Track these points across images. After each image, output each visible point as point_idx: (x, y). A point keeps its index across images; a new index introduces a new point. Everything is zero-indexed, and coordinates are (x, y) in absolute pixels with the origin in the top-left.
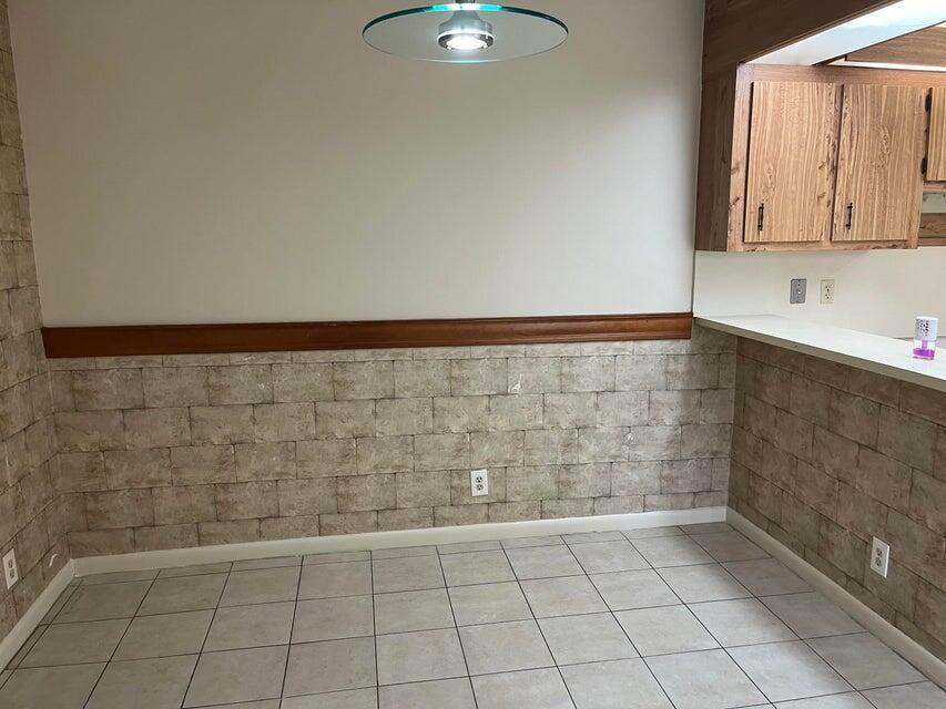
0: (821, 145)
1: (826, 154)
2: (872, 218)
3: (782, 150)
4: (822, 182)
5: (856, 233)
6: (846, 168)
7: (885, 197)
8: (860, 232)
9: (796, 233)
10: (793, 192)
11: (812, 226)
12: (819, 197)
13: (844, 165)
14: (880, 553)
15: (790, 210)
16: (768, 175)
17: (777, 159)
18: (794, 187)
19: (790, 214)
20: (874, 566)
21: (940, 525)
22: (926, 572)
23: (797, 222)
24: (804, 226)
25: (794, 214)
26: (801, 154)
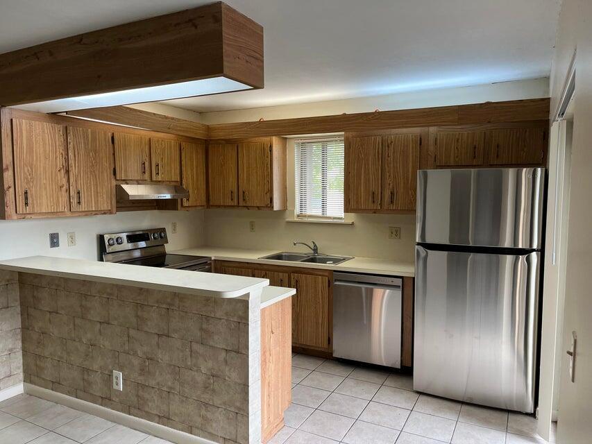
0: (58, 159)
1: (61, 163)
2: (92, 199)
3: (35, 159)
4: (61, 178)
5: (83, 207)
8: (86, 206)
9: (50, 208)
10: (45, 184)
11: (59, 203)
12: (60, 187)
13: (72, 170)
14: (117, 378)
15: (44, 193)
16: (28, 174)
17: (32, 164)
18: (45, 181)
19: (45, 197)
20: (115, 387)
21: (144, 353)
22: (141, 379)
23: (49, 201)
24: (54, 203)
25: (47, 197)
26: (47, 162)
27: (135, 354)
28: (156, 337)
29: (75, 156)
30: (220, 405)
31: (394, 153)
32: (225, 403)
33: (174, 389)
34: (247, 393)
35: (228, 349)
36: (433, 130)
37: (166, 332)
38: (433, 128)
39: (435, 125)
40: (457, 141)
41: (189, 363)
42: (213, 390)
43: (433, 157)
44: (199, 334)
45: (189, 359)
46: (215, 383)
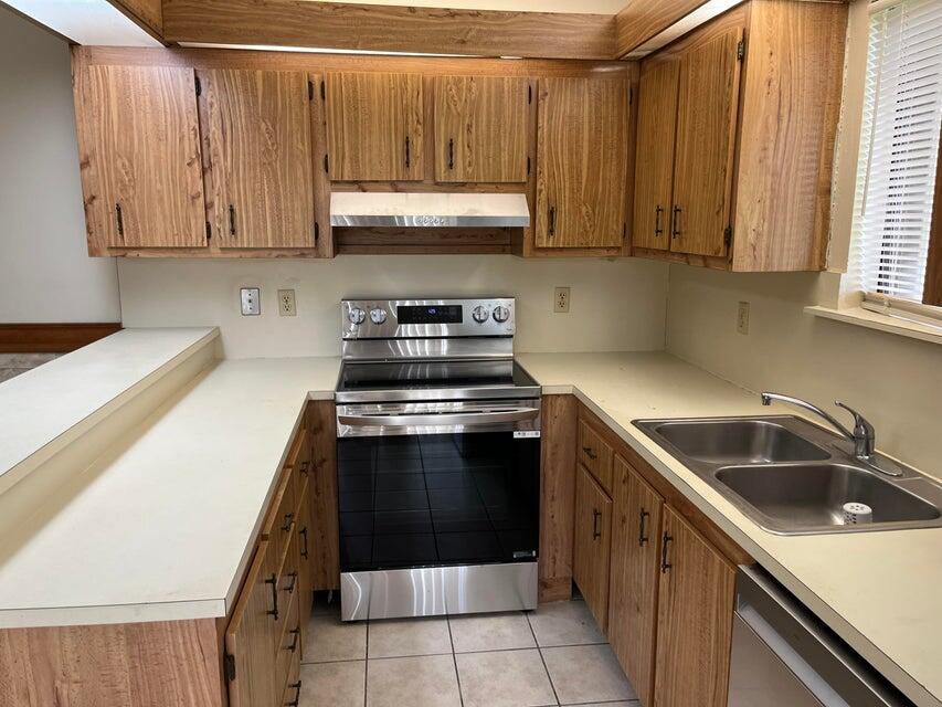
0: (186, 138)
1: (193, 147)
2: (265, 222)
3: (136, 142)
4: (193, 181)
5: (246, 239)
6: (222, 164)
7: (278, 200)
8: (251, 236)
9: (170, 238)
10: (159, 192)
11: (190, 230)
12: (193, 198)
13: (218, 162)
15: (158, 210)
16: (123, 171)
17: (131, 154)
18: (159, 186)
19: (159, 217)
23: (169, 226)
24: (179, 230)
25: (165, 217)
26: (163, 148)
29: (224, 133)
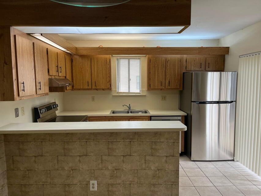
0: (32, 62)
10: (28, 77)
12: (33, 79)
13: (37, 69)
14: (93, 184)
15: (28, 84)
16: (22, 71)
20: (91, 189)
21: (113, 167)
22: (111, 181)
26: (29, 64)
27: (107, 169)
28: (122, 157)
29: (37, 61)
30: (163, 183)
31: (170, 65)
32: (165, 182)
33: (134, 181)
34: (178, 174)
35: (168, 155)
36: (185, 56)
37: (129, 154)
38: (185, 55)
39: (185, 54)
40: (195, 61)
41: (144, 167)
42: (159, 177)
43: (185, 67)
44: (150, 151)
45: (144, 164)
46: (160, 173)
